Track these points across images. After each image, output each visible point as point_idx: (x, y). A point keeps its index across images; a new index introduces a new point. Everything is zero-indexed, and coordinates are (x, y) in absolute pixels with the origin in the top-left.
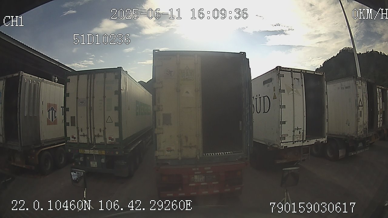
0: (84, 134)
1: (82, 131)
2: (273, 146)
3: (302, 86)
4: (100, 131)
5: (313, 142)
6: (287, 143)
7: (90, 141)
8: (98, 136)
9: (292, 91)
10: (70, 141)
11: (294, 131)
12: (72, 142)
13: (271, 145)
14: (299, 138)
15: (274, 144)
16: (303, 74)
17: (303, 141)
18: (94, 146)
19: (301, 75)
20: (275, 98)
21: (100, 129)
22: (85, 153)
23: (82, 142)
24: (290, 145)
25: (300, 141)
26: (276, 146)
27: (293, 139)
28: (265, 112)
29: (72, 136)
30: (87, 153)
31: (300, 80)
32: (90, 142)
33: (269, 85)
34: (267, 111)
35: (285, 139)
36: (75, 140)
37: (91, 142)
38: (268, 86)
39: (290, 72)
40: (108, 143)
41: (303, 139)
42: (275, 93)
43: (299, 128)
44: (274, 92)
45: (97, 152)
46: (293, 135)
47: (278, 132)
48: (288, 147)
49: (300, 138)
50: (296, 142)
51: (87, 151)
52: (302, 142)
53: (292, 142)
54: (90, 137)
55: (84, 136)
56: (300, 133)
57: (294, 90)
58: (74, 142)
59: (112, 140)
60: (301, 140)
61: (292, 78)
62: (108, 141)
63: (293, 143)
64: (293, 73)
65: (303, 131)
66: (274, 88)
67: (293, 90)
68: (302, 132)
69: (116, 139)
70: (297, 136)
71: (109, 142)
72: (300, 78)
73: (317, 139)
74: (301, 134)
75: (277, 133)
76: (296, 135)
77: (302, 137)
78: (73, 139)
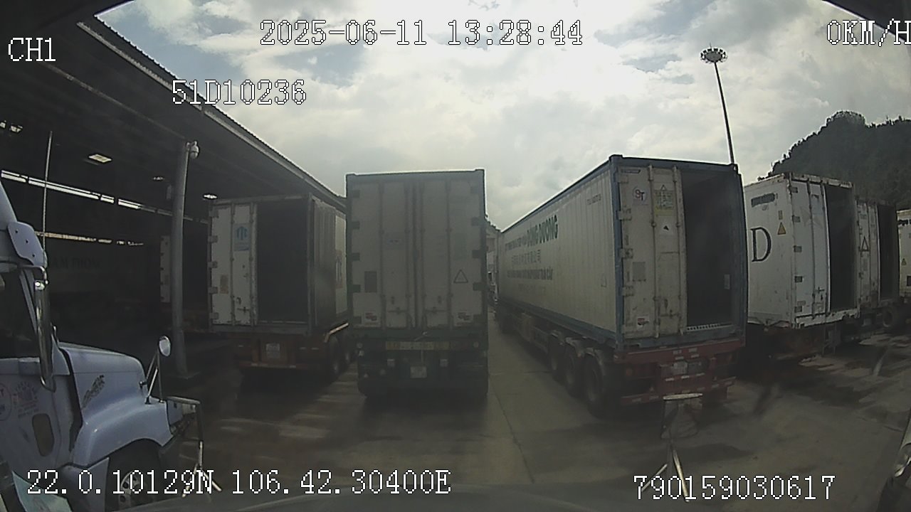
0: (398, 308)
1: (393, 303)
2: (777, 325)
3: (824, 208)
4: (440, 302)
5: (839, 315)
6: (804, 318)
7: (414, 323)
8: (434, 311)
9: (810, 220)
10: (360, 326)
11: (814, 295)
12: (367, 326)
13: (773, 323)
14: (820, 308)
15: (780, 321)
16: (823, 187)
17: (827, 314)
18: (424, 333)
19: (821, 187)
20: (782, 231)
21: (439, 297)
22: (401, 349)
23: (392, 326)
24: (808, 322)
25: (822, 314)
26: (787, 325)
27: (813, 311)
28: (758, 258)
29: (367, 314)
30: (405, 349)
31: (820, 198)
32: (414, 326)
33: (767, 206)
34: (762, 258)
35: (801, 311)
36: (374, 322)
37: (416, 325)
38: (765, 209)
39: (805, 184)
40: (456, 325)
41: (826, 310)
42: (781, 223)
43: (821, 289)
44: (781, 221)
45: (430, 346)
46: (811, 303)
47: (790, 297)
48: (805, 325)
49: (822, 308)
50: (816, 315)
51: (405, 346)
52: (824, 315)
53: (811, 317)
54: (412, 315)
55: (398, 311)
56: (822, 298)
57: (813, 216)
58: (372, 326)
59: (465, 320)
60: (824, 312)
61: (809, 193)
62: (457, 321)
63: (813, 318)
64: (811, 185)
65: (827, 294)
66: (780, 212)
67: (811, 218)
68: (824, 296)
69: (475, 316)
70: (818, 305)
71: (458, 324)
72: (819, 193)
73: (847, 311)
74: (824, 300)
75: (787, 298)
76: (817, 303)
77: (825, 306)
78: (370, 320)
